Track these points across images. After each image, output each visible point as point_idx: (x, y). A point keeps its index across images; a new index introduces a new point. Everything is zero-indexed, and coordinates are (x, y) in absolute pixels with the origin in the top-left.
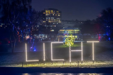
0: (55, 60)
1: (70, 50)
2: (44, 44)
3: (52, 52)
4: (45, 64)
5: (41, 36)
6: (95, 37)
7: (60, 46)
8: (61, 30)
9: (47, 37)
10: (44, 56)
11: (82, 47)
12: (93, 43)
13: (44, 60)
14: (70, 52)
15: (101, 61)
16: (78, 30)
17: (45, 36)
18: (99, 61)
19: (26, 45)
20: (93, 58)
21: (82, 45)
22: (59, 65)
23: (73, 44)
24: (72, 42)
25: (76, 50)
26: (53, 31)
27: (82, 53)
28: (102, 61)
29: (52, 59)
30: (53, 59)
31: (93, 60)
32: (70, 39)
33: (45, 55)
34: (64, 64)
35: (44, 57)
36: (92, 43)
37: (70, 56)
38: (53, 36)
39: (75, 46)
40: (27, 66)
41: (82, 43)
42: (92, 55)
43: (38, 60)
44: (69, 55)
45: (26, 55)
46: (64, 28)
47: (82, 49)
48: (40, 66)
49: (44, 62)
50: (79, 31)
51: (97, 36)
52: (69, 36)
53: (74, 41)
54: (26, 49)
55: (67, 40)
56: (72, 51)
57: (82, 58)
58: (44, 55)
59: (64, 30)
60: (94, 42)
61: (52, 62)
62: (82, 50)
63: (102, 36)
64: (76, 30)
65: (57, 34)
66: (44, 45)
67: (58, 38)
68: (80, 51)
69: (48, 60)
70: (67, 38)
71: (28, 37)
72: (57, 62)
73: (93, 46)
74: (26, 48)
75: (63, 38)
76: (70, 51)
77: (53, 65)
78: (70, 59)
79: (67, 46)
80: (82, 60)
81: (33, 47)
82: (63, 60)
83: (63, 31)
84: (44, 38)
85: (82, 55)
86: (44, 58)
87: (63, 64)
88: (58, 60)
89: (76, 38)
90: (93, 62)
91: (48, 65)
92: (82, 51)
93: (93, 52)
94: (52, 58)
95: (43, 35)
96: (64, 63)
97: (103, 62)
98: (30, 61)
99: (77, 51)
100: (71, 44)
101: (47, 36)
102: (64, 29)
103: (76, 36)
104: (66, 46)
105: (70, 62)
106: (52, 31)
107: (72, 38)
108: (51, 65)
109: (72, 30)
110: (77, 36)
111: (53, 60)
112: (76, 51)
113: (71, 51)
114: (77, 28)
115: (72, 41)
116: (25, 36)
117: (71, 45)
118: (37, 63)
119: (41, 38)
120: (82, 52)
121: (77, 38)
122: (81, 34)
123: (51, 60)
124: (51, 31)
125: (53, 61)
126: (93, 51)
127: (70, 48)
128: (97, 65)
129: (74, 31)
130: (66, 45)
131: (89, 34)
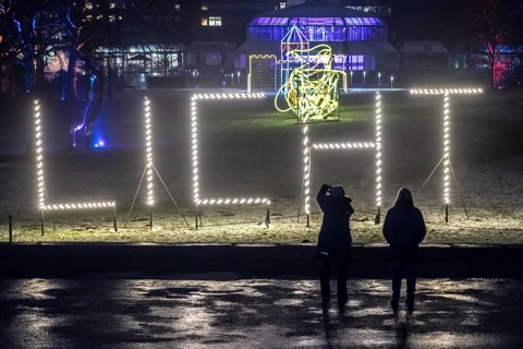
0: (212, 202)
1: (306, 141)
2: (147, 103)
3: (195, 152)
4: (156, 229)
5: (140, 57)
6: (471, 63)
7: (256, 121)
8: (264, 21)
9: (175, 64)
10: (150, 179)
11: (378, 122)
12: (446, 99)
13: (151, 201)
14: (306, 151)
15: (494, 207)
16: (367, 21)
17: (166, 53)
18: (481, 208)
19: (37, 108)
20: (447, 190)
21: (378, 111)
22: (241, 231)
23: (336, 104)
24: (332, 93)
25: (340, 141)
26: (215, 22)
27: (379, 163)
28: (500, 209)
29: (196, 196)
30: (202, 198)
31: (447, 200)
32: (321, 74)
33: (154, 174)
34: (272, 226)
35: (145, 183)
36: (442, 96)
37: (307, 176)
38: (213, 59)
39: (347, 118)
40: (42, 239)
41: (378, 97)
42: (439, 173)
43: (112, 204)
44: (302, 173)
45: (40, 172)
46: (283, 6)
47: (379, 134)
48: (123, 238)
49: (146, 216)
50: (377, 26)
51: (486, 57)
52: (312, 58)
53: (345, 89)
54: (38, 135)
55: (299, 83)
56: (315, 146)
57: (379, 193)
58: (150, 172)
59: (284, 21)
60: (451, 96)
61: (198, 213)
62: (377, 145)
63: (517, 60)
64: (356, 16)
65: (237, 47)
66: (148, 109)
67: (245, 72)
68: (366, 145)
69: (175, 204)
70: (296, 70)
71: (56, 62)
72: (227, 213)
73: (446, 118)
74: (38, 128)
75: (279, 71)
76: (304, 147)
77: (200, 232)
78: (308, 199)
79: (296, 117)
80: (379, 204)
81: (88, 123)
82: (266, 201)
83: (279, 26)
84: (158, 69)
85: (379, 171)
86: (151, 192)
87: (264, 226)
88: (235, 201)
89: (355, 68)
90: (443, 217)
91: (172, 233)
92: (379, 146)
93: (447, 155)
94: (196, 190)
95: (153, 48)
96: (268, 221)
97: (505, 214)
98: (61, 207)
99: (349, 145)
100: (323, 106)
101: (175, 56)
102: (281, 14)
103: (354, 59)
104: (294, 121)
105: (308, 212)
106: (212, 23)
107: (328, 68)
108: (192, 233)
109: (329, 21)
110: (361, 59)
111: (205, 202)
112: (343, 146)
113: (309, 145)
114: (364, 5)
115: (329, 90)
116: (39, 58)
117: (325, 111)
118: (108, 221)
119: (142, 70)
120: (379, 155)
121: (361, 68)
122: (388, 48)
123: (193, 205)
124: (205, 23)
125: (201, 206)
126: (447, 149)
127: (305, 130)
128: (465, 233)
129: (345, 25)
130: (292, 115)
131: (438, 48)
